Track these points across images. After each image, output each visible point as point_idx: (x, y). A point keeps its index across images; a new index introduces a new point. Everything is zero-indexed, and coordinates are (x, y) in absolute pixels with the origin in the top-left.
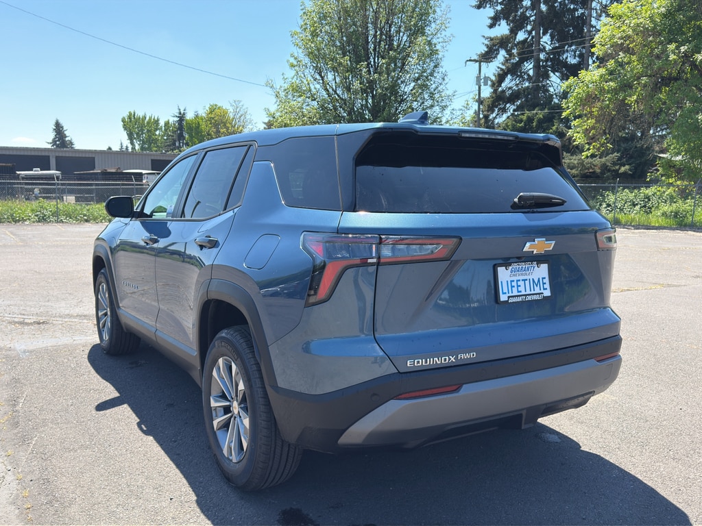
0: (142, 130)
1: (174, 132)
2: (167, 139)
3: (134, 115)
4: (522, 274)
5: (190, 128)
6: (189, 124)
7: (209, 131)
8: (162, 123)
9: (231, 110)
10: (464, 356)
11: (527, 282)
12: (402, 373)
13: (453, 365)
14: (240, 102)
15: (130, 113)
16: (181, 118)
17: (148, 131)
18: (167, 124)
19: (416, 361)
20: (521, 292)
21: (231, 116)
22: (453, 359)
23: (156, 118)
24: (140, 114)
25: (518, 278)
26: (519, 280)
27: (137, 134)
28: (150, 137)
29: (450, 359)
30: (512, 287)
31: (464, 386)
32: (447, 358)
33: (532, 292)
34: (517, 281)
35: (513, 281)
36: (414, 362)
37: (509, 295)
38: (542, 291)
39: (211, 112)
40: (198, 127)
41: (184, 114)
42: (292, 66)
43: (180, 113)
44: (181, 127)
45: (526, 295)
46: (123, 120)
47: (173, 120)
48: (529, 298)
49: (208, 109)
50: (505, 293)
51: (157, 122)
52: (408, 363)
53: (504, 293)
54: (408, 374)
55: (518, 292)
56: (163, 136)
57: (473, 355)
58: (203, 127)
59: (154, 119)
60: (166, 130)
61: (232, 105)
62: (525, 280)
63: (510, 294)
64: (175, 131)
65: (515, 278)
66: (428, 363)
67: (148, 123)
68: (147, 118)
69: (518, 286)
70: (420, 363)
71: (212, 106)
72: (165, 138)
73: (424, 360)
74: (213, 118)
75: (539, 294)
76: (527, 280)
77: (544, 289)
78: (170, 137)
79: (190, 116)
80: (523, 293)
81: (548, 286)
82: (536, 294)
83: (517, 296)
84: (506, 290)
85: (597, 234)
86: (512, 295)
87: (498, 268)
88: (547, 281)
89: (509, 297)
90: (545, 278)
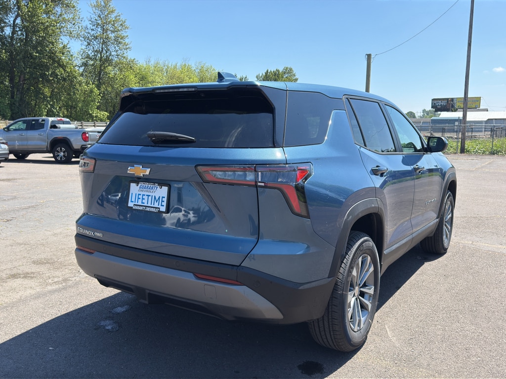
4: (147, 191)
11: (150, 198)
19: (80, 228)
20: (144, 203)
25: (144, 193)
26: (144, 195)
30: (139, 198)
33: (152, 206)
35: (140, 195)
38: (160, 206)
45: (146, 206)
48: (148, 209)
50: (133, 202)
53: (131, 201)
55: (142, 203)
57: (101, 235)
62: (148, 196)
63: (136, 203)
65: (142, 193)
69: (143, 199)
70: (81, 230)
73: (83, 229)
75: (157, 208)
76: (150, 196)
77: (162, 205)
80: (146, 204)
81: (165, 204)
82: (154, 207)
83: (140, 206)
84: (133, 200)
85: (199, 168)
86: (154, 206)
87: (131, 184)
88: (165, 200)
89: (134, 205)
90: (164, 197)
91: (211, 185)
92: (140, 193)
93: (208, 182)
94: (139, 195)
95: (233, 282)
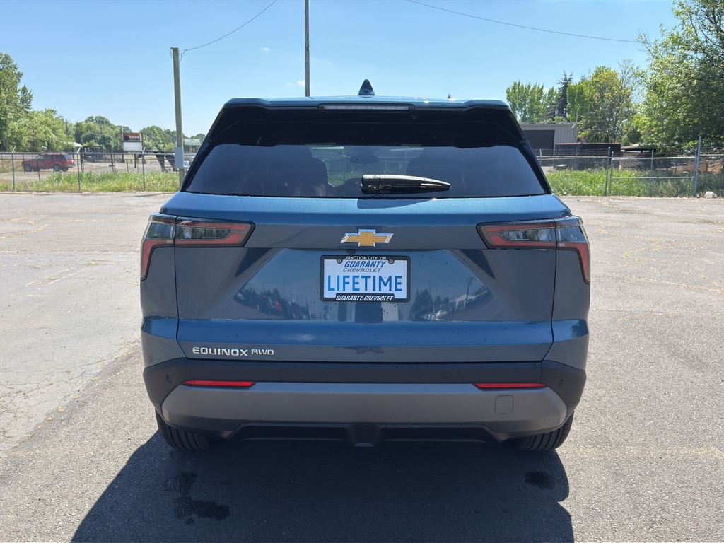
0: (525, 100)
1: (557, 99)
2: (550, 108)
3: (519, 85)
4: (362, 270)
5: (573, 94)
6: (572, 90)
7: (592, 97)
8: (546, 91)
9: (619, 71)
10: (258, 352)
11: (370, 281)
12: (189, 359)
13: (244, 359)
14: (630, 61)
15: (515, 84)
16: (566, 84)
17: (531, 100)
18: (551, 91)
19: (202, 349)
20: (358, 290)
21: (619, 78)
22: (244, 353)
23: (541, 87)
24: (524, 84)
25: (356, 274)
26: (358, 277)
27: (520, 104)
28: (532, 106)
29: (240, 353)
30: (345, 283)
31: (258, 383)
32: (238, 351)
33: (377, 291)
34: (354, 277)
35: (348, 277)
36: (200, 350)
37: (338, 292)
38: (393, 291)
39: (596, 76)
40: (581, 93)
41: (570, 80)
42: (678, 14)
43: (566, 79)
44: (564, 96)
45: (365, 295)
46: (508, 92)
47: (557, 87)
48: (370, 298)
49: (592, 72)
50: (334, 290)
51: (541, 91)
52: (194, 350)
53: (330, 289)
54: (194, 361)
55: (354, 289)
56: (546, 105)
57: (270, 352)
58: (587, 93)
59: (538, 88)
60: (549, 98)
61: (620, 66)
62: (366, 278)
63: (341, 291)
64: (559, 99)
65: (351, 274)
66: (215, 353)
67: (532, 92)
68: (532, 88)
69: (354, 283)
70: (206, 351)
71: (599, 69)
72: (548, 107)
73: (210, 350)
74: (598, 82)
75: (387, 295)
76: (370, 277)
77: (396, 290)
78: (554, 106)
79: (576, 81)
80: (362, 291)
81: (403, 286)
82: (381, 295)
83: (351, 294)
84: (334, 285)
85: (483, 228)
86: (344, 292)
87: (325, 261)
88: (404, 280)
89: (337, 294)
90: (400, 277)
91: (498, 251)
92: (346, 274)
93: (494, 248)
94: (344, 277)
95: (535, 385)
